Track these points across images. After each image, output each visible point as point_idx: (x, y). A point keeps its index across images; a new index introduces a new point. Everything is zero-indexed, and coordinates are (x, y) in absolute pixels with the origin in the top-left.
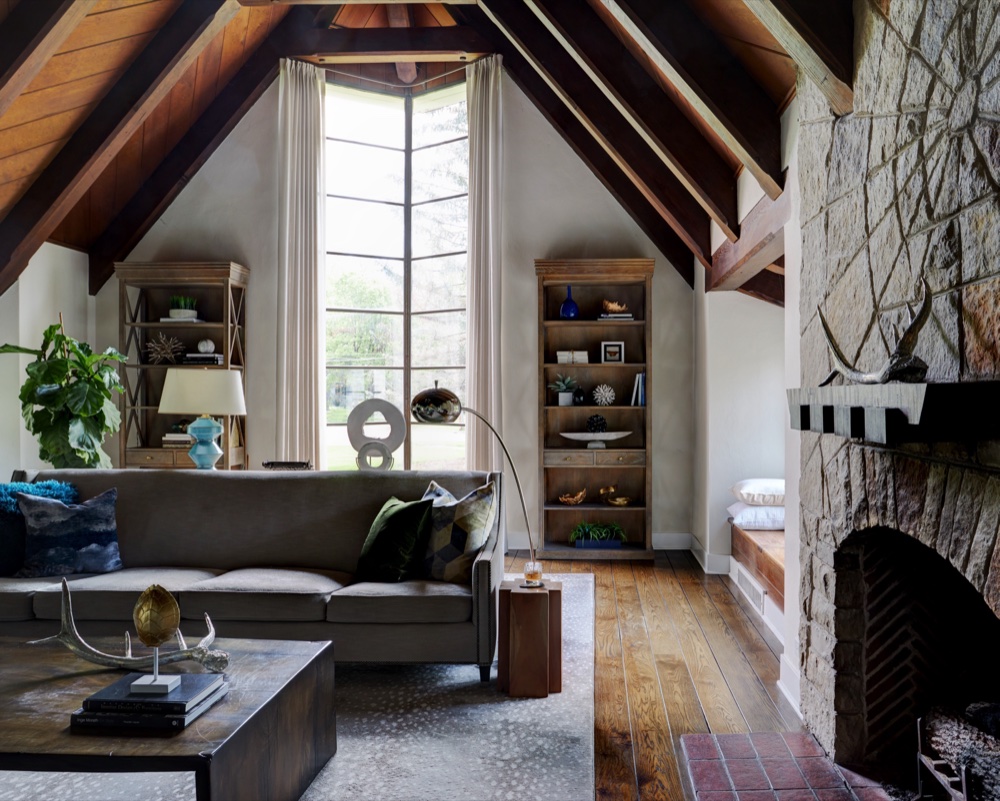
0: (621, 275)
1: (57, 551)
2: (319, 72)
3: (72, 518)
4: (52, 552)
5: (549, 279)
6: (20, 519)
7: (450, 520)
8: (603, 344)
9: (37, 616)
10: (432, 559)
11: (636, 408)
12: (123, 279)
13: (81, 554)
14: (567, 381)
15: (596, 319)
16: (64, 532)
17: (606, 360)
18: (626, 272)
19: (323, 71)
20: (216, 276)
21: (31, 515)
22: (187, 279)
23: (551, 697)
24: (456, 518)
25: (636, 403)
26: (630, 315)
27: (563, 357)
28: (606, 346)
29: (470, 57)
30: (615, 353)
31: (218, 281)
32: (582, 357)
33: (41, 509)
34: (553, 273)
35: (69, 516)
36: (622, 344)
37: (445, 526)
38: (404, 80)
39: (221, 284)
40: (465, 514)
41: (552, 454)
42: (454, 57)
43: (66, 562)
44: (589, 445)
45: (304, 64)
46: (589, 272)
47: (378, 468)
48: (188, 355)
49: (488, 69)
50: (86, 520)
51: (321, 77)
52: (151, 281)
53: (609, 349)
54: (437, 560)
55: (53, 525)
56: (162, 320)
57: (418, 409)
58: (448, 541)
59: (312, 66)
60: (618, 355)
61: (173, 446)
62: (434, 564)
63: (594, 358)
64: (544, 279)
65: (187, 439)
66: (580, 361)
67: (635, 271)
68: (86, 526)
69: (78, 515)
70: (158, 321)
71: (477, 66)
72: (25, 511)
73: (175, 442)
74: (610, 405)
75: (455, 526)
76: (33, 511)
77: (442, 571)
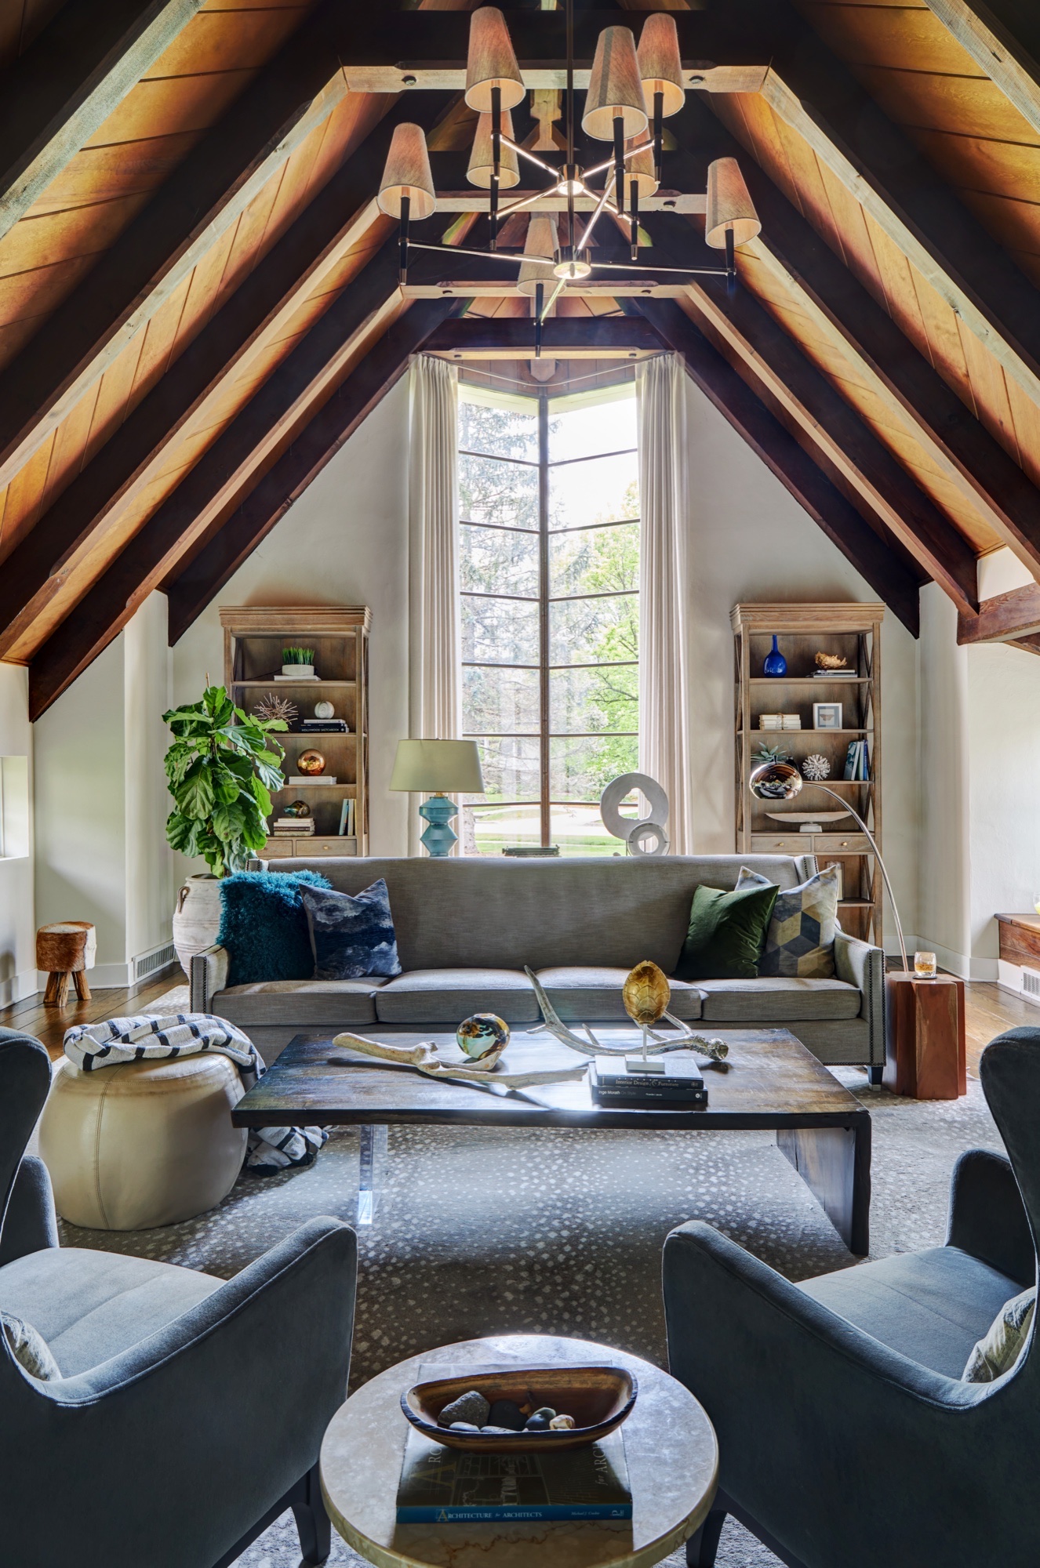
0: (844, 622)
1: (354, 949)
2: (452, 370)
3: (363, 911)
4: (350, 951)
5: (756, 627)
6: (301, 912)
7: (796, 909)
8: (816, 706)
9: (382, 1019)
10: (777, 952)
11: (857, 782)
12: (229, 627)
13: (374, 953)
14: (773, 751)
15: (812, 677)
16: (358, 929)
17: (820, 726)
18: (846, 620)
19: (456, 368)
20: (347, 624)
21: (321, 910)
22: (309, 627)
23: (961, 1098)
24: (804, 907)
25: (857, 778)
26: (853, 671)
27: (769, 721)
28: (819, 708)
29: (640, 353)
30: (831, 716)
31: (349, 630)
32: (793, 721)
33: (332, 902)
34: (761, 620)
35: (360, 909)
36: (840, 705)
37: (791, 916)
38: (538, 377)
39: (353, 634)
40: (814, 902)
41: (761, 839)
42: (623, 354)
43: (362, 963)
44: (803, 828)
45: (437, 360)
46: (805, 620)
47: (653, 853)
48: (306, 721)
49: (666, 370)
50: (375, 915)
51: (454, 376)
52: (264, 630)
53: (822, 712)
54: (784, 954)
55: (346, 920)
56: (277, 678)
57: (763, 784)
58: (798, 933)
59: (444, 362)
60: (833, 719)
61: (288, 833)
62: (781, 957)
63: (807, 723)
64: (749, 628)
65: (306, 825)
66: (790, 727)
67: (860, 619)
68: (376, 921)
69: (367, 909)
70: (273, 680)
71: (650, 365)
72: (311, 904)
73: (289, 829)
74: (825, 779)
75: (805, 917)
76: (323, 905)
77: (794, 965)
